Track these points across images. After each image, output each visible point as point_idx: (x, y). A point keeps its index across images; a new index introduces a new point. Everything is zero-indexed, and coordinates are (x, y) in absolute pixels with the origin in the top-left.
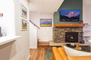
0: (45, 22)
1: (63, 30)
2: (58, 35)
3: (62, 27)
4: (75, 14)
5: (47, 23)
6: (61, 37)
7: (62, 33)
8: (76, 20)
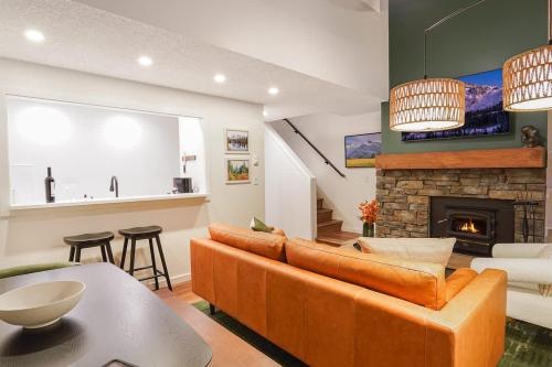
0: (363, 146)
1: (415, 184)
2: (395, 206)
3: (410, 170)
4: (479, 97)
5: (372, 152)
6: (406, 216)
7: (411, 199)
8: (490, 129)
